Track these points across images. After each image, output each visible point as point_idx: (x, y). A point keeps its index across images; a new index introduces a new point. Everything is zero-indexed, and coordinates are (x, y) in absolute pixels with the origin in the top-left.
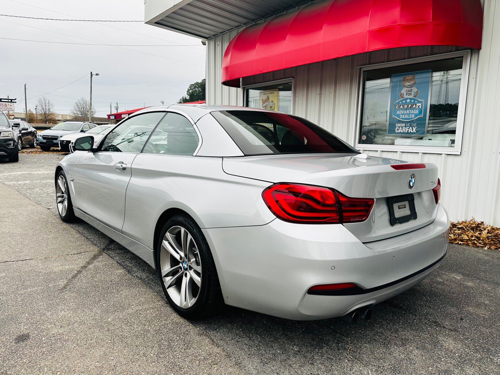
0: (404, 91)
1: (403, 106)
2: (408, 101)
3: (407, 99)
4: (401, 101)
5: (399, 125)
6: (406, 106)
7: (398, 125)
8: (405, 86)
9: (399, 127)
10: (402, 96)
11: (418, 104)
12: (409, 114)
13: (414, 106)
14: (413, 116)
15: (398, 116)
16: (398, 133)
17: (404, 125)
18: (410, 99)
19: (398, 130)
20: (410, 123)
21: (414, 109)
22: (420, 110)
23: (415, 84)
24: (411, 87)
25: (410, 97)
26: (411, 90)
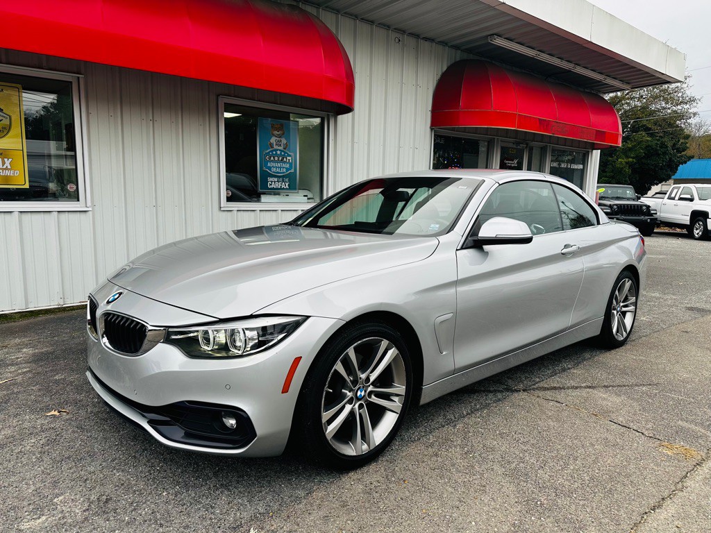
0: (273, 140)
1: (274, 158)
2: (279, 152)
3: (278, 150)
4: (272, 151)
5: (272, 179)
6: (276, 158)
7: (270, 179)
8: (274, 135)
9: (272, 182)
10: (271, 146)
11: (288, 158)
12: (281, 168)
13: (285, 159)
14: (285, 170)
15: (270, 168)
16: (271, 189)
17: (276, 180)
18: (280, 150)
19: (270, 185)
20: (282, 178)
21: (285, 162)
22: (291, 164)
23: (283, 134)
24: (280, 137)
25: (280, 148)
26: (281, 141)
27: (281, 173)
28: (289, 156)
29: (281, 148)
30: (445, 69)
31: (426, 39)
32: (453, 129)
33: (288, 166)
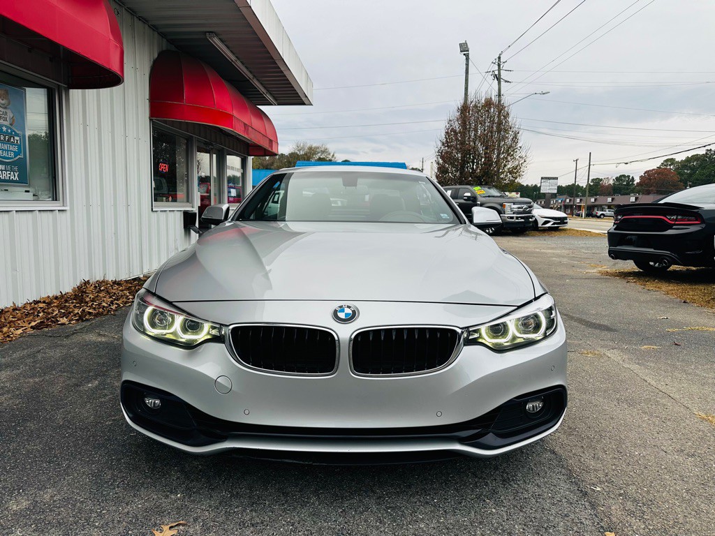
2: (4, 129)
3: (3, 126)
6: (2, 138)
11: (16, 138)
12: (8, 151)
13: (12, 140)
14: (13, 155)
17: (4, 168)
20: (10, 165)
21: (13, 144)
22: (19, 147)
23: (9, 104)
24: (5, 108)
25: (5, 123)
26: (6, 113)
27: (9, 158)
28: (18, 135)
29: (7, 123)
30: (156, 56)
31: (140, 18)
32: (165, 122)
33: (16, 149)
